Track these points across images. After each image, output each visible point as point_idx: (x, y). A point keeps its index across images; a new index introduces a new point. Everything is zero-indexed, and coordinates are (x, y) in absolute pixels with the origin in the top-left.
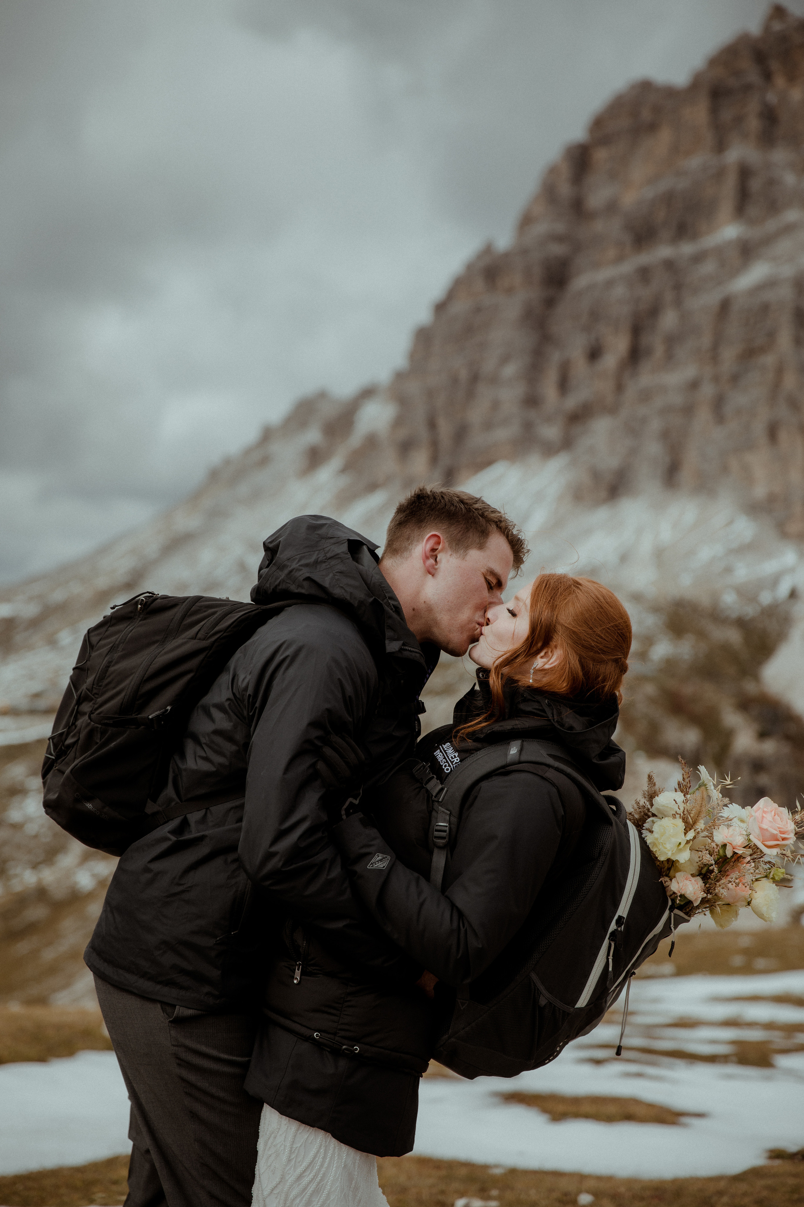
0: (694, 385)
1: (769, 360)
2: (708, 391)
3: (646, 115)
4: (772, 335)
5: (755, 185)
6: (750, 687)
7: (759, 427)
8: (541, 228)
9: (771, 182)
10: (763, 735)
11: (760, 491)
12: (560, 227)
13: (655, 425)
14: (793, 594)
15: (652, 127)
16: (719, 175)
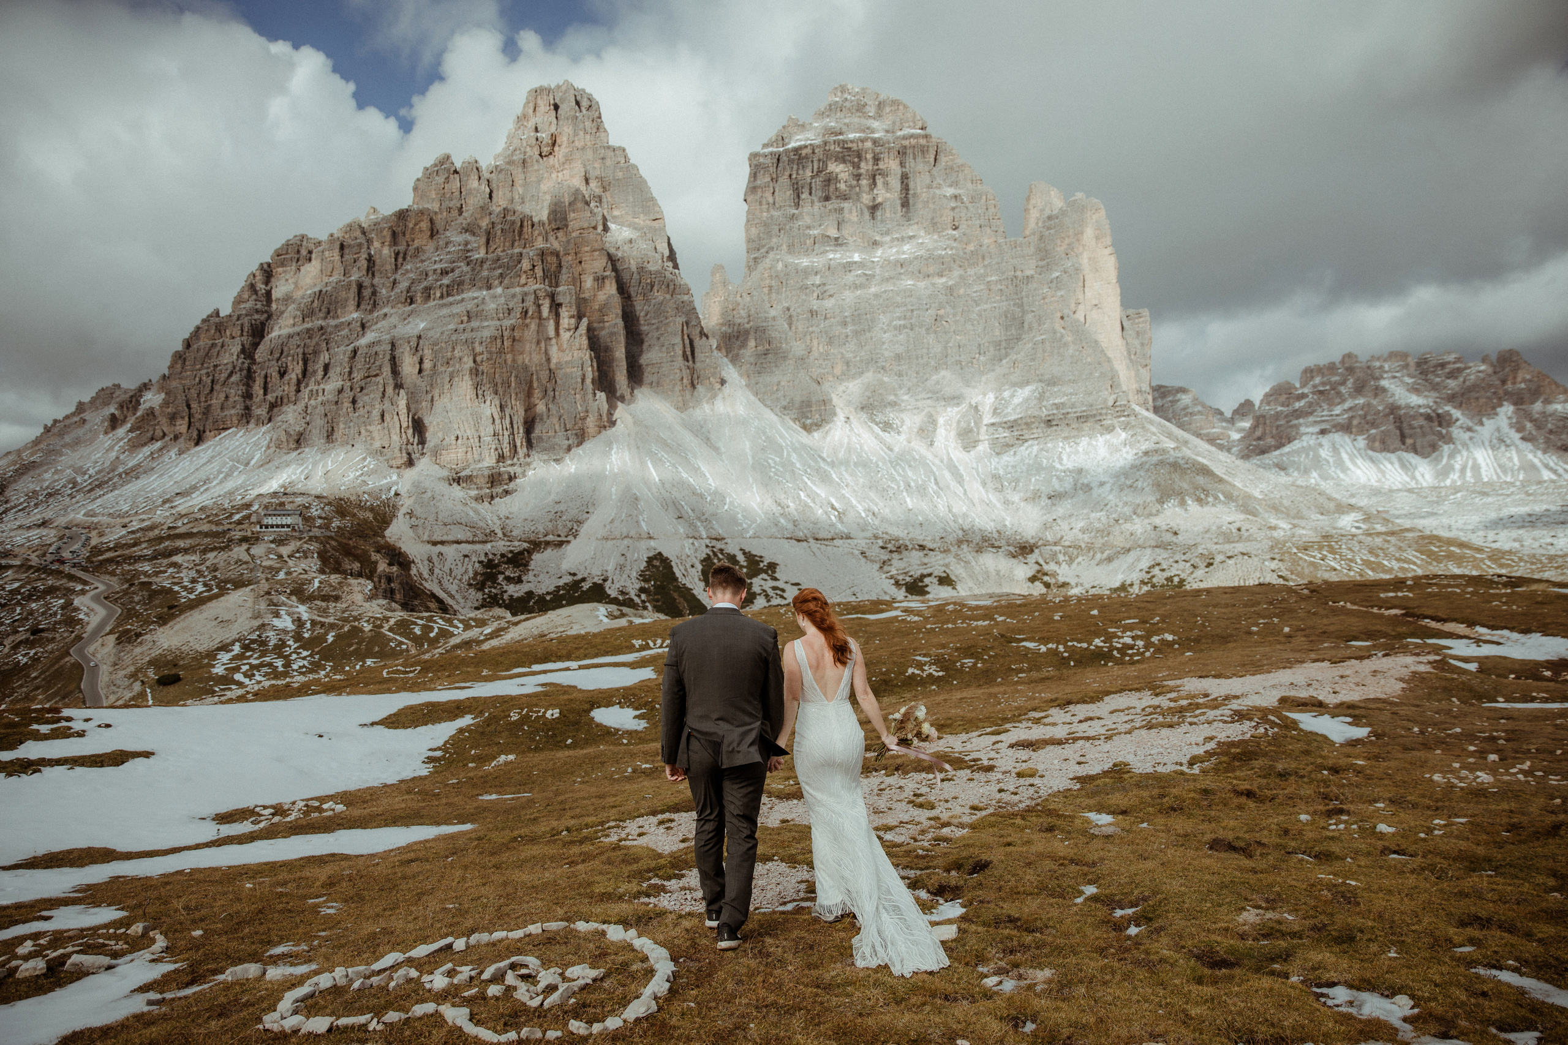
0: (340, 391)
1: (379, 379)
2: (348, 395)
3: (304, 252)
4: (380, 367)
5: (367, 293)
6: (382, 542)
7: (376, 413)
8: (249, 305)
9: (374, 293)
10: (390, 564)
11: (377, 445)
12: (259, 306)
13: (321, 410)
14: (397, 494)
15: (310, 260)
16: (349, 284)
